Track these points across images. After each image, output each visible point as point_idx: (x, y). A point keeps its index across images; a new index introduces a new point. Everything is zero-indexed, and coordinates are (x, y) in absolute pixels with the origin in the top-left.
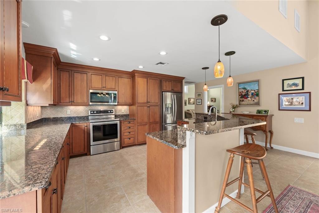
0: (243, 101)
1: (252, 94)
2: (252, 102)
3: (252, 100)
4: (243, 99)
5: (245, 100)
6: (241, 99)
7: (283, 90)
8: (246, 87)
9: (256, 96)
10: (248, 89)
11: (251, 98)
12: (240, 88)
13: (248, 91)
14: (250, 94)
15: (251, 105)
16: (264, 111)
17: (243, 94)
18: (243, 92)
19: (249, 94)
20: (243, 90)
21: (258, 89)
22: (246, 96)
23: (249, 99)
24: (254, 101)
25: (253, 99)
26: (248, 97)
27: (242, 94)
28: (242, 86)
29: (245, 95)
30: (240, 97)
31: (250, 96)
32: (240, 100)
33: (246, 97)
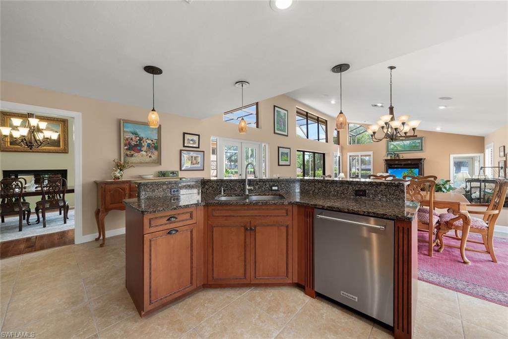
0: (132, 156)
1: (149, 145)
2: (148, 159)
3: (147, 155)
4: (132, 152)
5: (136, 154)
6: (128, 153)
7: (184, 146)
8: (138, 131)
9: (154, 149)
10: (142, 135)
11: (146, 152)
12: (127, 132)
13: (141, 139)
14: (145, 144)
15: (147, 163)
16: (171, 173)
17: (133, 143)
18: (132, 139)
19: (143, 144)
20: (133, 137)
21: (157, 138)
22: (139, 148)
23: (143, 153)
24: (150, 157)
25: (149, 155)
26: (142, 149)
27: (129, 144)
28: (129, 128)
29: (136, 146)
30: (126, 147)
31: (144, 149)
32: (127, 155)
33: (138, 150)
